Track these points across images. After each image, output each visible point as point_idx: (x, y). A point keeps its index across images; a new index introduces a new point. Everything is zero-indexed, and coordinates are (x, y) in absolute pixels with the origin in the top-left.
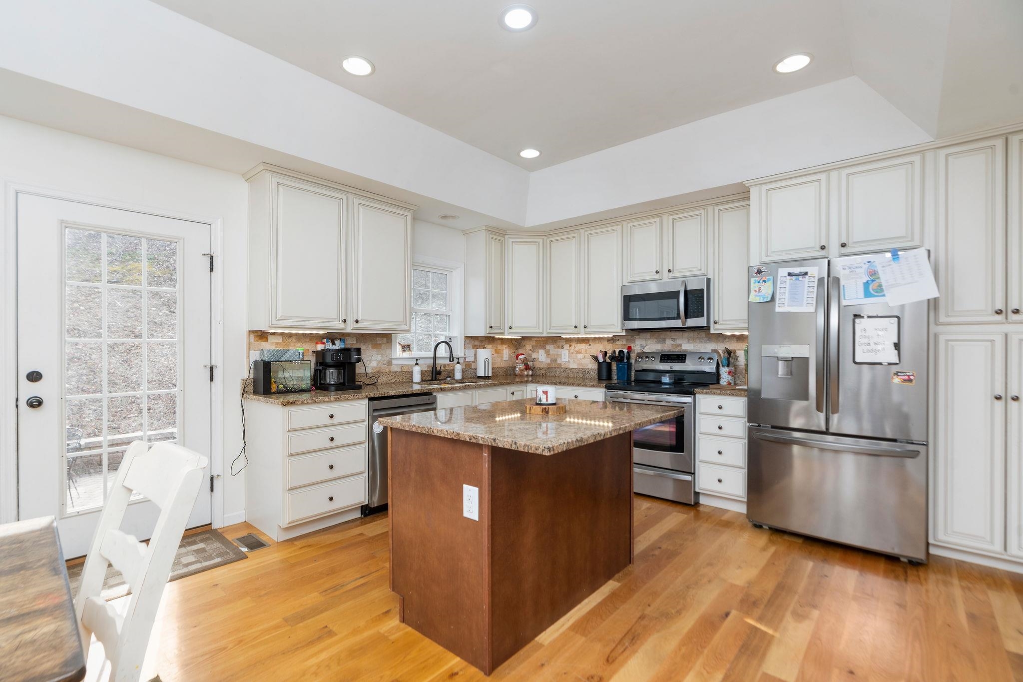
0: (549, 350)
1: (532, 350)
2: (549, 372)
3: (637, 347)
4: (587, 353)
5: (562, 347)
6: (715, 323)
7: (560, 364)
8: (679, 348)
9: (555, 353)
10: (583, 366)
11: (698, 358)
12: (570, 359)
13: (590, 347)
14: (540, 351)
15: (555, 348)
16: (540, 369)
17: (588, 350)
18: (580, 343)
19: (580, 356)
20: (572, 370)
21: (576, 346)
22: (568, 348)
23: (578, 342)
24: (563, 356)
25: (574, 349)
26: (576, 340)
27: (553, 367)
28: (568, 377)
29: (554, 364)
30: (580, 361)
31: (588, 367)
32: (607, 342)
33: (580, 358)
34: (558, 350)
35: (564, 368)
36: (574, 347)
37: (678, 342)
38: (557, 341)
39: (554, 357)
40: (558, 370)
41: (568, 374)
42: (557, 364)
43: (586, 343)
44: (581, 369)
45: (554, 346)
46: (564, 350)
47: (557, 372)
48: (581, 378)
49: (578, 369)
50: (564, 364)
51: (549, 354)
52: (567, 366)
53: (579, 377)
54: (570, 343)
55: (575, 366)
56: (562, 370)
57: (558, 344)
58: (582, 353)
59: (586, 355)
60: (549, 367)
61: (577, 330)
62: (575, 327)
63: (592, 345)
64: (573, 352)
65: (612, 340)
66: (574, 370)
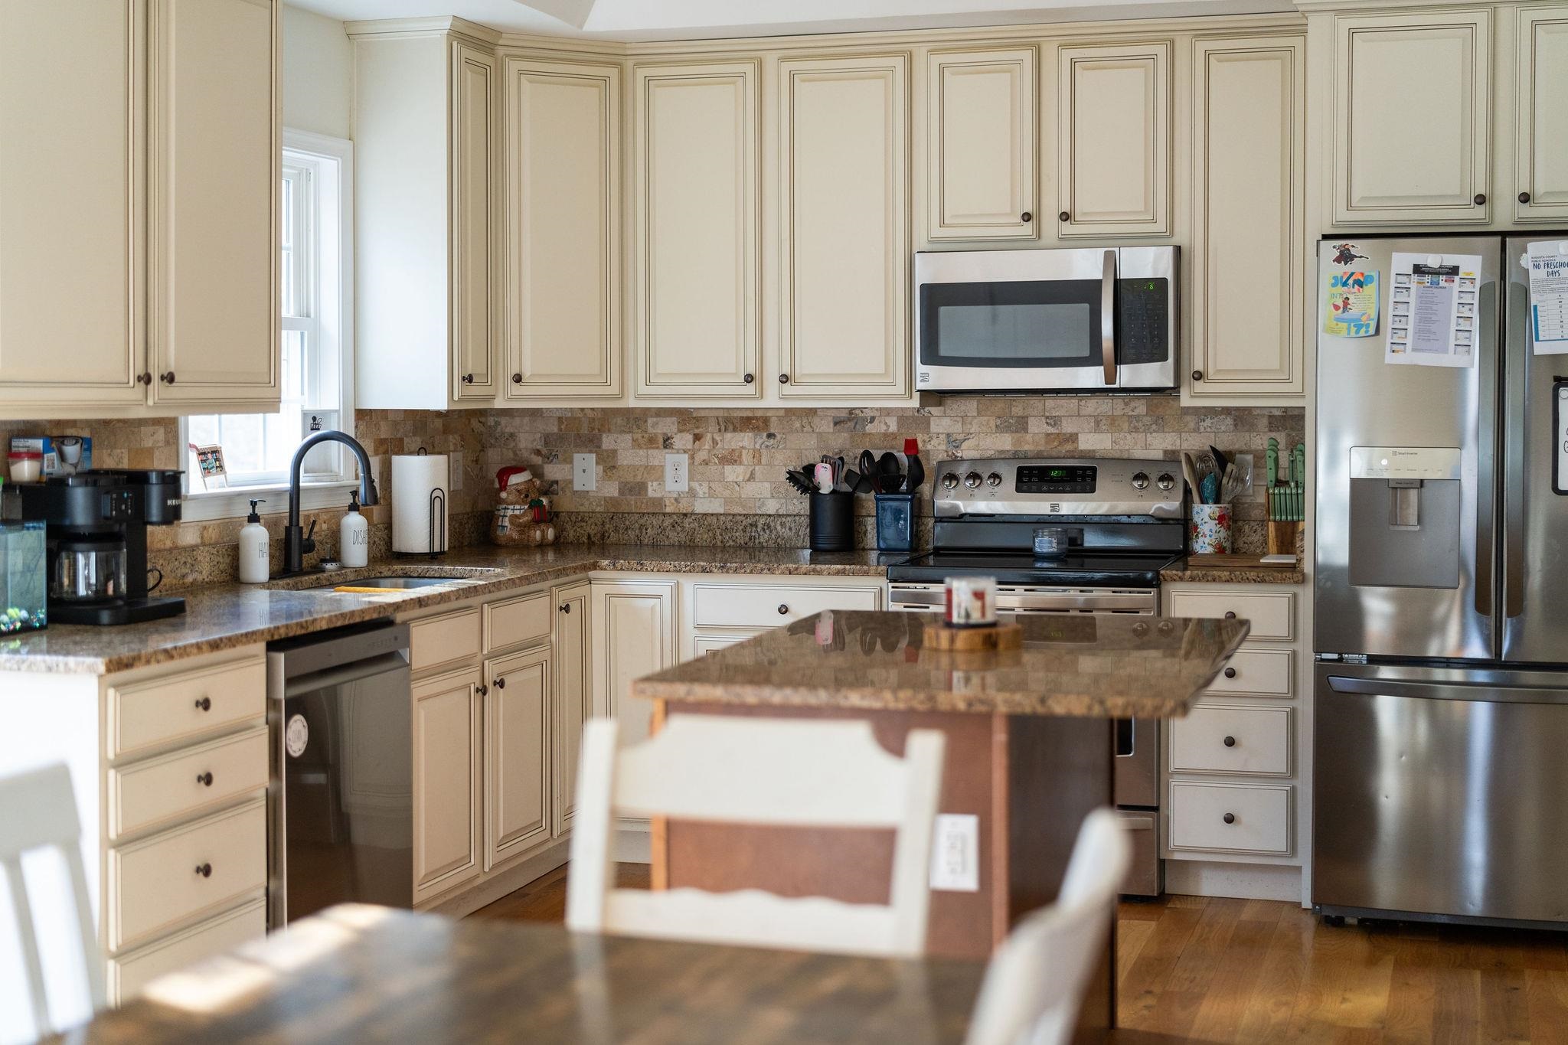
0: (615, 452)
1: (544, 451)
2: (616, 530)
3: (935, 442)
5: (667, 442)
6: (1199, 376)
7: (660, 502)
8: (1069, 447)
9: (637, 462)
10: (744, 507)
11: (1132, 476)
12: (695, 485)
14: (577, 457)
15: (640, 447)
16: (580, 518)
17: (764, 451)
18: (735, 430)
19: (733, 473)
20: (708, 519)
21: (718, 438)
22: (690, 446)
23: (725, 426)
24: (669, 473)
25: (709, 451)
26: (720, 419)
27: (633, 513)
28: (689, 546)
29: (633, 502)
30: (737, 488)
31: (771, 507)
32: (832, 425)
33: (735, 480)
34: (650, 452)
35: (674, 514)
36: (711, 442)
37: (1068, 427)
38: (646, 421)
39: (635, 476)
40: (654, 522)
41: (690, 534)
42: (645, 501)
43: (756, 429)
44: (740, 515)
45: (636, 436)
46: (674, 451)
47: (646, 529)
48: (740, 547)
49: (731, 517)
50: (673, 501)
51: (614, 467)
52: (684, 507)
53: (732, 543)
54: (696, 431)
55: (716, 507)
56: (668, 521)
57: (650, 430)
58: (741, 463)
59: (757, 468)
60: (613, 510)
61: (750, 388)
62: (749, 379)
63: (779, 437)
64: (706, 458)
65: (849, 420)
66: (715, 519)
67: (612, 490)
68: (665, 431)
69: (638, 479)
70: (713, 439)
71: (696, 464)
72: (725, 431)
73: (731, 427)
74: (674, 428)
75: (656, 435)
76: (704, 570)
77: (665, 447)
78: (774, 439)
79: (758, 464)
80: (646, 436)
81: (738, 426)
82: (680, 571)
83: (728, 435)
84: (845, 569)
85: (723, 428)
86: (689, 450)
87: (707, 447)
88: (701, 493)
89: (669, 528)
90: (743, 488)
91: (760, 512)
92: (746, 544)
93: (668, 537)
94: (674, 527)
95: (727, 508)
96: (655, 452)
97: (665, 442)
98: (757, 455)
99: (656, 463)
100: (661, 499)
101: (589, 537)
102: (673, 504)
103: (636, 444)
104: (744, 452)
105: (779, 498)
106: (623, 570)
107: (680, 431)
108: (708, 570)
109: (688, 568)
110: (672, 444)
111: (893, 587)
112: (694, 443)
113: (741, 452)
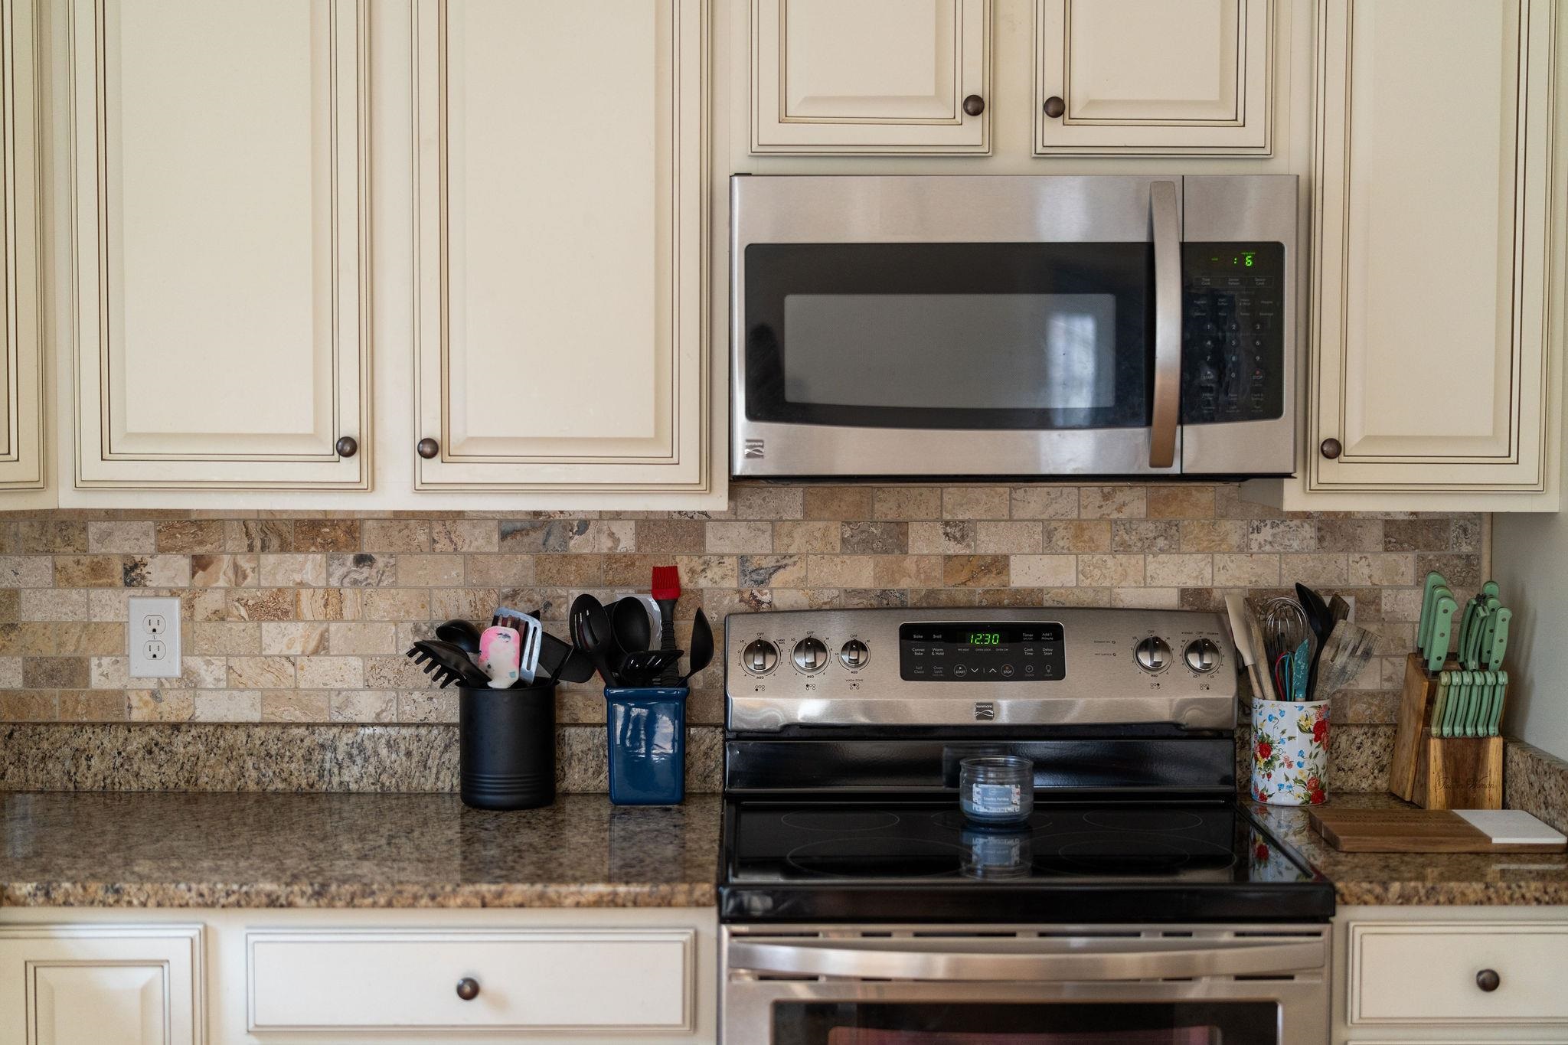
3: (715, 572)
4: (339, 616)
5: (132, 574)
6: (1333, 449)
7: (118, 698)
8: (991, 582)
9: (65, 614)
10: (304, 708)
11: (1134, 644)
12: (196, 663)
13: (366, 571)
15: (71, 583)
17: (348, 593)
18: (284, 548)
19: (282, 636)
20: (228, 735)
21: (245, 564)
22: (183, 582)
23: (263, 541)
24: (138, 637)
25: (228, 591)
26: (251, 525)
27: (57, 724)
28: (186, 792)
29: (55, 702)
30: (291, 670)
31: (366, 706)
32: (496, 537)
33: (287, 653)
34: (94, 594)
35: (151, 724)
36: (231, 573)
37: (988, 543)
38: (85, 529)
39: (60, 645)
40: (106, 742)
41: (187, 767)
42: (82, 698)
43: (331, 546)
44: (298, 725)
45: (61, 561)
46: (147, 593)
47: (89, 759)
48: (299, 793)
49: (278, 731)
50: (147, 697)
51: (13, 626)
52: (172, 709)
53: (281, 786)
54: (199, 550)
55: (243, 708)
56: (137, 741)
57: (94, 547)
58: (298, 618)
59: (333, 627)
60: (12, 718)
61: (348, 469)
62: (348, 447)
63: (380, 562)
64: (220, 605)
65: (534, 528)
66: (242, 735)
67: (8, 676)
68: (127, 549)
69: (69, 651)
70: (236, 567)
71: (198, 617)
72: (263, 548)
73: (275, 542)
74: (149, 544)
75: (107, 558)
76: (273, 902)
77: (128, 584)
78: (371, 566)
79: (335, 620)
80: (86, 560)
81: (291, 539)
82: (213, 905)
83: (270, 560)
84: (615, 894)
85: (258, 544)
86: (183, 590)
87: (222, 583)
88: (209, 680)
89: (140, 755)
90: (302, 669)
91: (340, 719)
92: (312, 786)
93: (137, 775)
94: (150, 752)
95: (269, 710)
96: (105, 595)
97: (127, 572)
98: (333, 600)
99: (110, 617)
100: (121, 693)
102: (146, 703)
103: (62, 577)
104: (305, 594)
105: (381, 689)
106: (72, 905)
107: (161, 550)
108: (283, 900)
109: (233, 899)
110: (143, 577)
111: (734, 935)
112: (194, 574)
113: (298, 595)
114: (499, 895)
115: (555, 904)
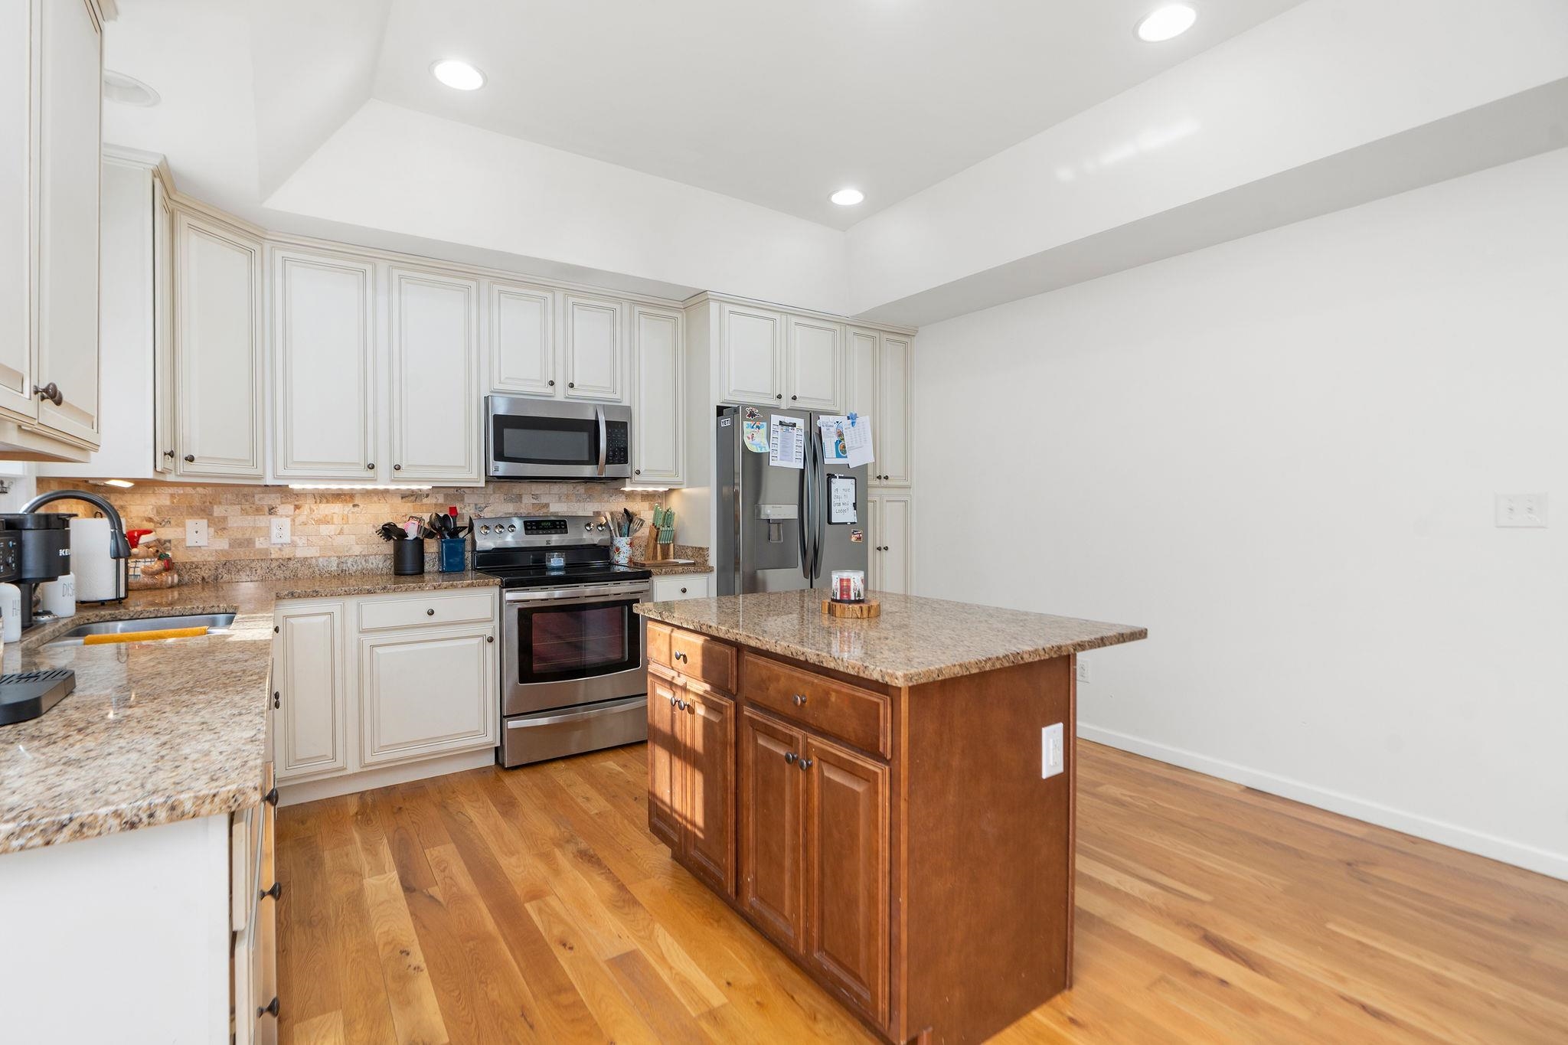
0: (224, 519)
1: (156, 519)
2: (229, 572)
3: (467, 508)
4: (347, 523)
5: (272, 511)
6: (637, 473)
7: (267, 552)
8: (544, 510)
9: (245, 525)
10: (335, 551)
11: (584, 525)
12: (296, 538)
13: (356, 509)
14: (189, 522)
15: (247, 514)
16: (194, 566)
17: (350, 515)
18: (328, 502)
19: (325, 530)
20: (308, 561)
21: (314, 507)
22: (291, 512)
23: (320, 500)
24: (275, 531)
25: (307, 515)
26: (316, 495)
27: (243, 560)
29: (242, 553)
30: (330, 540)
31: (358, 550)
32: (400, 499)
33: (329, 534)
34: (257, 517)
35: (279, 558)
36: (308, 510)
37: (544, 500)
38: (254, 497)
39: (244, 534)
40: (263, 564)
41: (294, 571)
42: (253, 551)
43: (344, 500)
44: (333, 556)
45: (244, 507)
46: (278, 516)
47: (256, 570)
49: (325, 558)
50: (278, 550)
51: (225, 529)
52: (287, 553)
53: (328, 575)
54: (296, 503)
55: (313, 552)
56: (274, 564)
57: (257, 502)
58: (333, 524)
59: (345, 526)
60: (225, 559)
61: (367, 475)
62: (371, 466)
63: (362, 506)
64: (305, 520)
65: (412, 495)
66: (314, 561)
67: (223, 544)
68: (270, 502)
69: (247, 536)
70: (310, 508)
71: (296, 524)
72: (320, 502)
73: (325, 500)
74: (278, 501)
75: (262, 505)
76: (369, 592)
77: (270, 514)
78: (358, 507)
80: (253, 506)
81: (330, 499)
82: (349, 594)
83: (322, 506)
84: (474, 583)
85: (318, 501)
86: (291, 516)
87: (305, 513)
88: (300, 544)
89: (276, 568)
90: (334, 539)
91: (348, 554)
92: (339, 575)
93: (275, 574)
94: (280, 567)
95: (322, 552)
96: (261, 517)
97: (270, 510)
98: (345, 517)
99: (263, 525)
100: (267, 549)
101: (203, 579)
102: (277, 552)
103: (244, 512)
104: (335, 516)
106: (300, 597)
107: (283, 503)
108: (372, 591)
109: (356, 591)
110: (276, 511)
111: (507, 591)
112: (295, 510)
113: (332, 516)
114: (440, 585)
115: (456, 587)
